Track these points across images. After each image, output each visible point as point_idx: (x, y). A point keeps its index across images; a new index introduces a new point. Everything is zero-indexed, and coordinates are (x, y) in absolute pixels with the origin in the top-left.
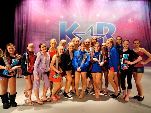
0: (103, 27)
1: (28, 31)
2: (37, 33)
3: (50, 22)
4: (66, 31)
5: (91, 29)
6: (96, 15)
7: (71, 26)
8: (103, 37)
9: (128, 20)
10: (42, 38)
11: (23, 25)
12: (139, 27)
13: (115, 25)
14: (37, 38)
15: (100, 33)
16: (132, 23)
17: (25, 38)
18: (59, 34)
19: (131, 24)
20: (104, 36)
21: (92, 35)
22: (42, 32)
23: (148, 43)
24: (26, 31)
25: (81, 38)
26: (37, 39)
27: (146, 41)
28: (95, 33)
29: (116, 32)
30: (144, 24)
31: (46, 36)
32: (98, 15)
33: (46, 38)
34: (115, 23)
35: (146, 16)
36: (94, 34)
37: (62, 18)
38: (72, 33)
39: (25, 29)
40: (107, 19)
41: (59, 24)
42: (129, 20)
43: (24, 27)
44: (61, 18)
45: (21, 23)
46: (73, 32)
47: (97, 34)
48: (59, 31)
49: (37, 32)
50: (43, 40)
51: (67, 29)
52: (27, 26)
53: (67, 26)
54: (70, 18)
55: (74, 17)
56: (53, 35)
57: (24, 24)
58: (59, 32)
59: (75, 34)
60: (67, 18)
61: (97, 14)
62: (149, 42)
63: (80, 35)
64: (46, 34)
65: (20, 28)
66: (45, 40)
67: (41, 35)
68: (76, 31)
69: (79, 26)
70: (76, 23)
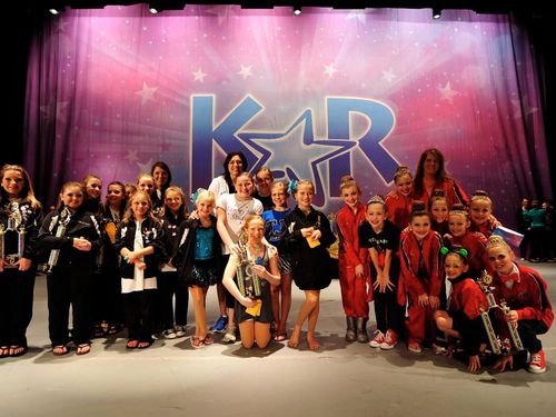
0: (351, 113)
1: (76, 128)
2: (107, 135)
3: (155, 94)
4: (214, 129)
5: (304, 121)
6: (324, 69)
8: (350, 150)
9: (441, 90)
10: (127, 154)
11: (58, 104)
12: (480, 114)
13: (395, 106)
14: (110, 153)
15: (338, 135)
16: (455, 97)
17: (65, 154)
18: (188, 136)
19: (451, 103)
20: (354, 144)
22: (126, 132)
23: (514, 172)
24: (69, 126)
25: (270, 154)
26: (109, 157)
27: (507, 164)
28: (321, 133)
29: (395, 131)
30: (497, 104)
31: (139, 144)
32: (330, 70)
33: (142, 151)
34: (393, 98)
35: (504, 73)
36: (315, 139)
37: (198, 81)
38: (235, 135)
39: (64, 120)
40: (364, 85)
41: (188, 100)
42: (444, 87)
43: (62, 111)
44: (196, 78)
45: (52, 99)
46: (240, 131)
47: (327, 139)
48: (188, 127)
49: (110, 132)
50: (127, 160)
51: (217, 121)
52: (71, 108)
53: (218, 109)
54: (228, 80)
55: (245, 77)
56: (167, 141)
57: (62, 101)
58: (188, 132)
59: (247, 137)
60: (217, 81)
61: (328, 65)
62: (517, 166)
64: (141, 138)
65: (46, 114)
66: (136, 158)
67: (122, 143)
68: (248, 128)
69: (261, 111)
70: (251, 97)
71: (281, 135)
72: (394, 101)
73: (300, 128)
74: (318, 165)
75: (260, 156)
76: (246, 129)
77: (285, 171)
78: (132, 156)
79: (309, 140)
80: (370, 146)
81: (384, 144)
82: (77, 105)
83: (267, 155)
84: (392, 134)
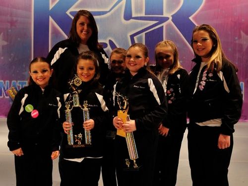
73: (122, 5)
74: (135, 38)
76: (77, 7)
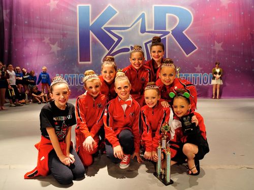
0: (167, 14)
1: (15, 25)
2: (32, 28)
3: (58, 5)
4: (91, 24)
5: (141, 19)
7: (100, 13)
8: (167, 36)
10: (44, 39)
11: (4, 11)
12: (244, 15)
13: (193, 10)
14: (34, 39)
16: (229, 4)
17: (10, 39)
18: (76, 29)
19: (226, 8)
20: (169, 32)
21: (143, 31)
22: (42, 27)
24: (11, 23)
25: (122, 38)
26: (34, 41)
28: (150, 27)
29: (193, 24)
31: (50, 34)
33: (52, 38)
36: (147, 30)
38: (103, 28)
39: (8, 20)
41: (76, 8)
43: (7, 15)
46: (105, 26)
47: (153, 30)
48: (76, 24)
49: (34, 27)
50: (44, 43)
51: (92, 20)
53: (93, 13)
56: (65, 32)
57: (6, 9)
58: (76, 26)
59: (109, 29)
63: (118, 33)
64: (51, 30)
66: (49, 42)
67: (41, 33)
68: (110, 24)
69: (117, 14)
70: (111, 6)
71: (128, 28)
72: (193, 7)
75: (116, 40)
77: (130, 48)
78: (47, 40)
79: (143, 30)
80: (178, 34)
81: (186, 32)
82: (15, 11)
83: (120, 39)
84: (191, 27)
